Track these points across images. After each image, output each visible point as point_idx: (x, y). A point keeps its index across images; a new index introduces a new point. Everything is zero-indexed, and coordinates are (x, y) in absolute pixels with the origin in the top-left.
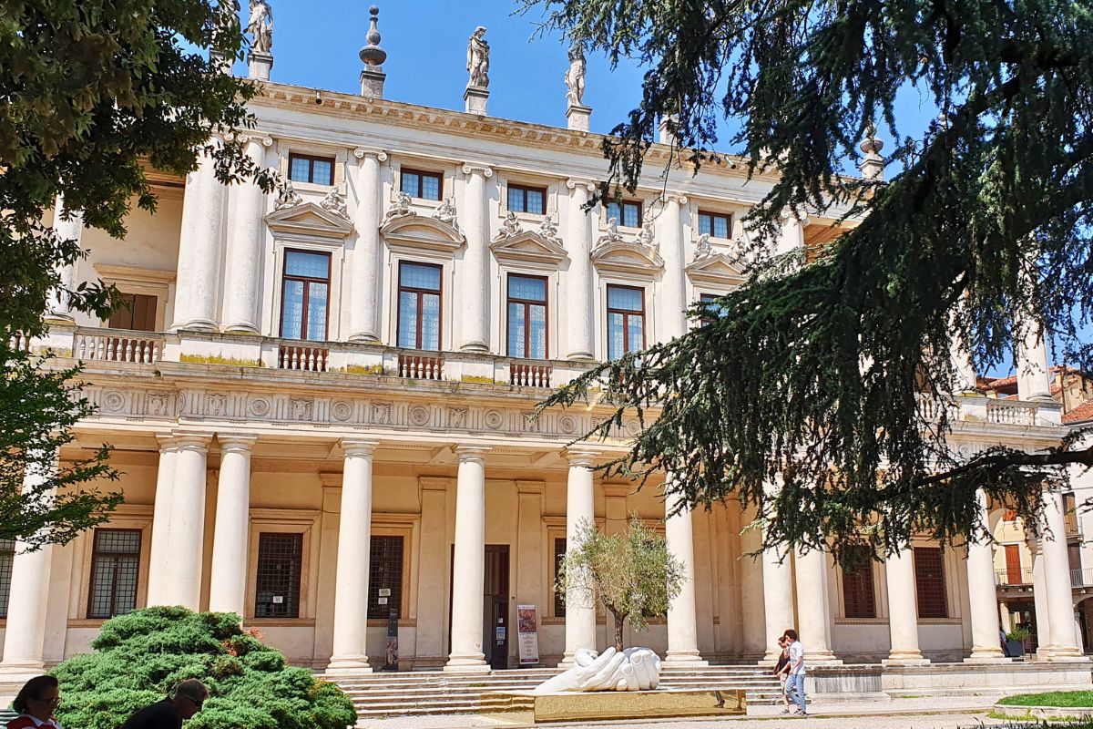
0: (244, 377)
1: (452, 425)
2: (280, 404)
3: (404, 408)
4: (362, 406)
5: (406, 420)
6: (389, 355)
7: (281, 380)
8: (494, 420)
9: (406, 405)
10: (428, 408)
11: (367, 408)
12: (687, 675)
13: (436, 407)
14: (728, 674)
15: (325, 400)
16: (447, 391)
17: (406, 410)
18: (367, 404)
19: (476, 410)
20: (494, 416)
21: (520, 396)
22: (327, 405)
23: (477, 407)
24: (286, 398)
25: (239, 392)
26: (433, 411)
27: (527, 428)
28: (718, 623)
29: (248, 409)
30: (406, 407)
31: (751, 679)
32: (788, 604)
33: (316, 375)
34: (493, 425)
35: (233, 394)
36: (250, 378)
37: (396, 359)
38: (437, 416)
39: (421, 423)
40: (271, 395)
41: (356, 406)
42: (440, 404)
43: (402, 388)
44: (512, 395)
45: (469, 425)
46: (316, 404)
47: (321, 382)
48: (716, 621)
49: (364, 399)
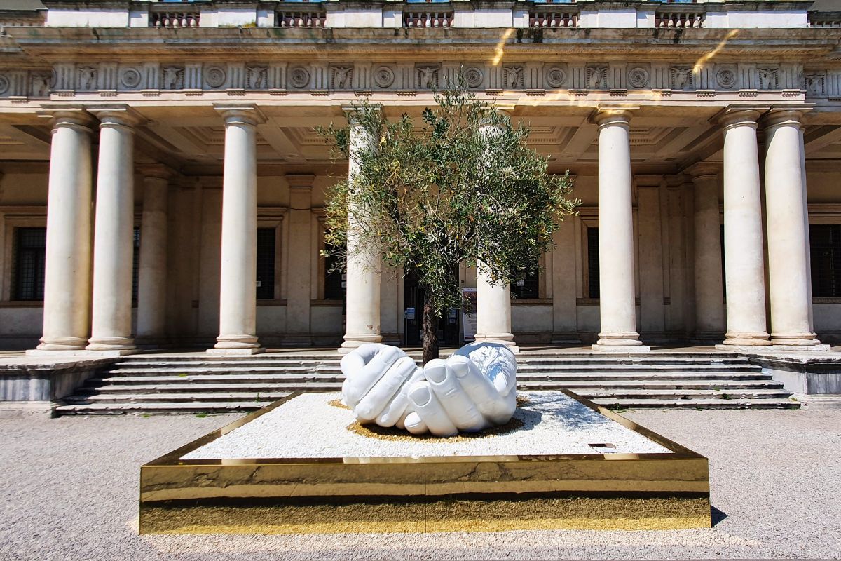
0: (101, 42)
1: (337, 85)
2: (151, 74)
3: (281, 69)
4: (236, 70)
5: (284, 83)
6: (264, 12)
7: (138, 42)
8: (383, 77)
9: (284, 66)
10: (308, 68)
11: (241, 71)
12: (621, 363)
13: (317, 66)
14: (675, 363)
15: (196, 66)
16: (321, 42)
17: (284, 72)
18: (241, 67)
19: (362, 67)
20: (383, 73)
21: (407, 42)
22: (199, 71)
23: (363, 63)
24: (156, 66)
25: (108, 62)
26: (314, 72)
27: (424, 84)
28: (669, 304)
29: (119, 81)
30: (284, 69)
31: (707, 370)
32: (757, 278)
33: (172, 32)
34: (382, 84)
35: (103, 66)
36: (107, 42)
37: (271, 16)
38: (320, 75)
39: (301, 85)
40: (141, 64)
41: (230, 72)
42: (321, 63)
43: (270, 41)
44: (398, 41)
45: (355, 85)
46: (187, 72)
47: (181, 42)
48: (666, 301)
49: (238, 62)
